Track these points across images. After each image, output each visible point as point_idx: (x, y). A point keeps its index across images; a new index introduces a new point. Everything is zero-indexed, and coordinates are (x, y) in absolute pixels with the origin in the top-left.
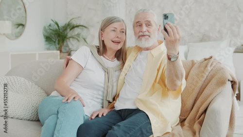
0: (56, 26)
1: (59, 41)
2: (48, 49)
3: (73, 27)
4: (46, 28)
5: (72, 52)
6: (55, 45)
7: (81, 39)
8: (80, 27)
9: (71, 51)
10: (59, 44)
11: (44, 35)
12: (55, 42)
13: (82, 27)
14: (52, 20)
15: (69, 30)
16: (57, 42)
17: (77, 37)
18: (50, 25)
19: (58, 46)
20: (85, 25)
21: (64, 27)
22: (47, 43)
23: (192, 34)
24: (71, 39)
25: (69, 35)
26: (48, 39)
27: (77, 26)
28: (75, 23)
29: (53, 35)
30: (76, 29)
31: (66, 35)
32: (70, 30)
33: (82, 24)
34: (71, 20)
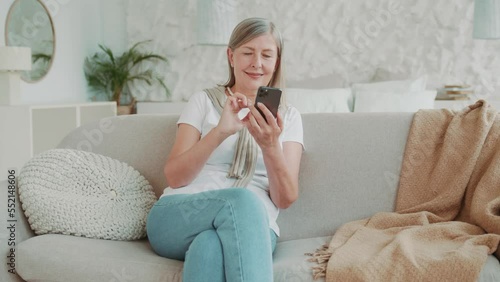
0: (108, 56)
1: (113, 84)
2: (94, 99)
3: (140, 59)
4: (90, 61)
5: (138, 104)
6: (106, 92)
7: (154, 80)
8: (152, 58)
9: (136, 102)
10: (113, 89)
11: (86, 74)
12: (105, 87)
13: (155, 59)
14: (101, 47)
15: (130, 64)
16: (109, 86)
17: (147, 77)
18: (96, 56)
19: (111, 94)
20: (160, 54)
21: (121, 59)
22: (91, 87)
23: (356, 68)
24: (136, 80)
25: (132, 73)
26: (93, 80)
27: (147, 57)
28: (142, 50)
29: (102, 74)
30: (144, 61)
31: (127, 73)
32: (135, 63)
33: (154, 53)
34: (136, 45)
